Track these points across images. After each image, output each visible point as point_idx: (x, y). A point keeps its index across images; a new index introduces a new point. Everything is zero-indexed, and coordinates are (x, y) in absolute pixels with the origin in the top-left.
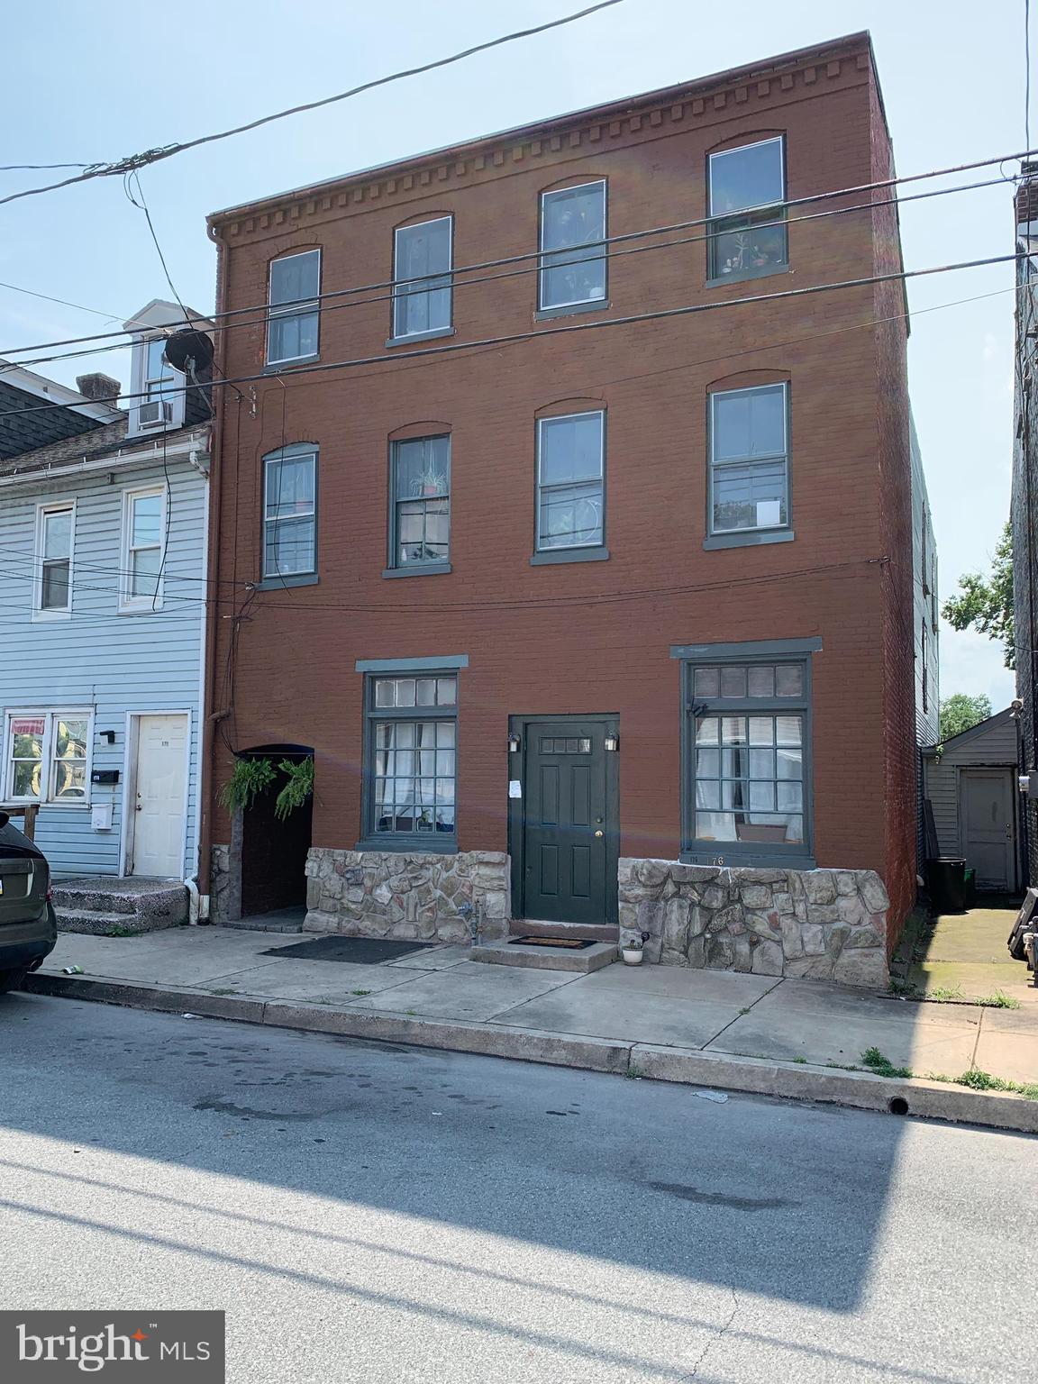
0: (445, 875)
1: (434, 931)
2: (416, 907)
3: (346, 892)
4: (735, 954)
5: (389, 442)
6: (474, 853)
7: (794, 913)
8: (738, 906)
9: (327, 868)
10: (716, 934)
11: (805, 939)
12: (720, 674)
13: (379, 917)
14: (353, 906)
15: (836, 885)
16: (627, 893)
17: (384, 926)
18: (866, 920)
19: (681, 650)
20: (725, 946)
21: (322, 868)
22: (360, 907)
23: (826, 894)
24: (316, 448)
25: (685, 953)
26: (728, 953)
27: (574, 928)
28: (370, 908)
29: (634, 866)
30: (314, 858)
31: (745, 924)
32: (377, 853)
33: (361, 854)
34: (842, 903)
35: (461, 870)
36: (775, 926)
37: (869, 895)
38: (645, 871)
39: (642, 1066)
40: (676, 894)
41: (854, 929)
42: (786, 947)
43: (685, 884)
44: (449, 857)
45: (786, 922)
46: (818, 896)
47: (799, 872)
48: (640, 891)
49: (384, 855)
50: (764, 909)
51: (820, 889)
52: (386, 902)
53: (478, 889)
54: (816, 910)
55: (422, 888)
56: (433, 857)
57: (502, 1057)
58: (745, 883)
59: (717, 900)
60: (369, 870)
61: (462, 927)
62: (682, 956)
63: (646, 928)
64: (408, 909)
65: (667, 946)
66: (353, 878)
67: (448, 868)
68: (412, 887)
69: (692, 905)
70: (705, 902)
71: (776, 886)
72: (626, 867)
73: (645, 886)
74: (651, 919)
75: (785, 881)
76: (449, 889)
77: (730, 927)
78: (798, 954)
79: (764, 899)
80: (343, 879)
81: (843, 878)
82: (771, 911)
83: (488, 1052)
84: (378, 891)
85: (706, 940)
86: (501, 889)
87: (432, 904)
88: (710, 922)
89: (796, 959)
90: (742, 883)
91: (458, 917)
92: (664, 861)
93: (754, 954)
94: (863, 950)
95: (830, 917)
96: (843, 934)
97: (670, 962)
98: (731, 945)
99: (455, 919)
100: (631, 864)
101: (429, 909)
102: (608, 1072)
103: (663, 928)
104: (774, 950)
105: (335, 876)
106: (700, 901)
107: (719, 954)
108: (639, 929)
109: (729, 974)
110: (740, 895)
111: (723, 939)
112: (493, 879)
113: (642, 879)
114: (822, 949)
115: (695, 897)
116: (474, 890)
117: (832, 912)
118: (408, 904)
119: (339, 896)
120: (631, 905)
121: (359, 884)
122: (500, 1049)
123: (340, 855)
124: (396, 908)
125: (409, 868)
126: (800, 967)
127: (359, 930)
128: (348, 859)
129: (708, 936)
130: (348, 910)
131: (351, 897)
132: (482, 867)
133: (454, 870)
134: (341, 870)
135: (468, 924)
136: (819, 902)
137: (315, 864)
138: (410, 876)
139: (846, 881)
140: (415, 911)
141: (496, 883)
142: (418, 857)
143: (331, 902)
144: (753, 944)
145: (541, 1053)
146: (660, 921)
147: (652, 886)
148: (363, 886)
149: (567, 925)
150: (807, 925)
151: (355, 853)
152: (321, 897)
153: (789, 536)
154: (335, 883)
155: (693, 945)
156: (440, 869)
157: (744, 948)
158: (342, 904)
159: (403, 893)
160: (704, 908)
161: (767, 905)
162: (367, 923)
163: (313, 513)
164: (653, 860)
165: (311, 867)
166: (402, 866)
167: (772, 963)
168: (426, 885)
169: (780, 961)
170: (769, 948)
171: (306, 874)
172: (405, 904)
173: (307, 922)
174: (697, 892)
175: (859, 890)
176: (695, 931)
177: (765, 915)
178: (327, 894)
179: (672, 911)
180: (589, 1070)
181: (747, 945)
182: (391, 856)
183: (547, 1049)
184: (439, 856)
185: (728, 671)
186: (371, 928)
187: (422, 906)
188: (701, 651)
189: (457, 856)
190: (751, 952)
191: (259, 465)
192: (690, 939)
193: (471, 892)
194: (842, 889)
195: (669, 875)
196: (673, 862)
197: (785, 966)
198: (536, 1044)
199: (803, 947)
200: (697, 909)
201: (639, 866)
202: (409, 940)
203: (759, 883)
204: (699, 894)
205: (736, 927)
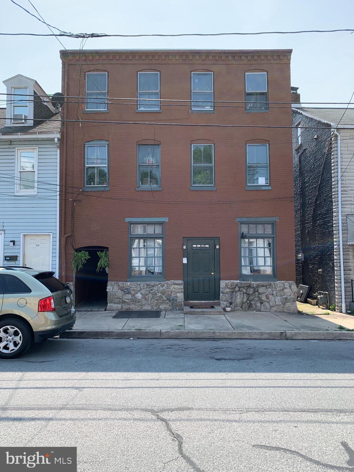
0: (162, 288)
1: (158, 307)
2: (151, 299)
3: (124, 296)
4: (256, 306)
5: (137, 144)
6: (172, 281)
7: (273, 294)
8: (257, 293)
9: (116, 288)
10: (250, 301)
11: (276, 301)
12: (248, 226)
13: (137, 304)
14: (127, 301)
15: (284, 285)
16: (224, 291)
17: (139, 306)
18: (292, 295)
19: (239, 219)
20: (253, 304)
21: (114, 288)
22: (129, 301)
23: (282, 288)
24: (107, 143)
25: (242, 307)
26: (254, 306)
27: (206, 303)
28: (134, 301)
29: (226, 283)
30: (111, 285)
31: (259, 297)
32: (136, 282)
33: (129, 283)
34: (286, 290)
35: (167, 287)
36: (267, 297)
37: (293, 288)
38: (229, 284)
39: (290, 336)
40: (239, 291)
41: (289, 297)
42: (271, 303)
43: (241, 287)
44: (163, 283)
45: (270, 297)
46: (280, 289)
47: (274, 282)
48: (228, 290)
49: (139, 283)
50: (264, 293)
51: (280, 287)
52: (140, 298)
53: (174, 292)
54: (279, 293)
55: (154, 293)
56: (157, 283)
57: (248, 339)
58: (259, 286)
59: (251, 291)
60: (133, 288)
61: (168, 305)
62: (241, 308)
63: (230, 301)
64: (148, 300)
65: (236, 306)
66: (127, 291)
67: (163, 286)
68: (150, 293)
69: (244, 293)
70: (247, 292)
71: (268, 287)
72: (223, 284)
73: (229, 288)
74: (231, 298)
75: (270, 285)
76: (163, 293)
77: (254, 299)
78: (274, 305)
79: (264, 290)
80: (123, 292)
81: (286, 283)
82: (266, 294)
83: (243, 338)
84: (137, 295)
85: (248, 303)
86: (182, 292)
87: (157, 298)
88: (249, 298)
89: (273, 306)
90: (258, 286)
91: (167, 302)
92: (235, 281)
93: (262, 306)
94: (291, 303)
95: (283, 294)
96: (286, 298)
97: (237, 310)
98: (255, 304)
99: (165, 303)
100: (225, 283)
101: (156, 300)
102: (280, 339)
103: (235, 301)
104: (267, 304)
105: (120, 291)
106: (246, 292)
107: (252, 307)
108: (228, 301)
109: (255, 312)
110: (258, 290)
111: (253, 303)
112: (179, 289)
113: (229, 286)
114: (280, 303)
115: (245, 291)
116: (172, 293)
117: (283, 293)
118: (148, 299)
119: (121, 297)
120: (225, 295)
121: (129, 293)
122: (247, 337)
123: (122, 284)
124: (143, 300)
125: (148, 287)
126: (275, 309)
127: (129, 308)
128: (124, 285)
129: (248, 302)
130: (125, 302)
131: (126, 298)
132: (175, 285)
133: (165, 286)
134: (122, 289)
135: (170, 304)
136: (280, 290)
137: (111, 287)
138: (149, 289)
139: (287, 284)
140: (151, 301)
141: (180, 290)
142: (152, 283)
143: (118, 300)
144: (261, 303)
145: (259, 336)
146: (234, 299)
147: (231, 289)
148: (130, 294)
149: (203, 302)
150: (276, 297)
151: (127, 283)
152: (114, 298)
153: (270, 188)
154: (120, 293)
155: (244, 305)
156: (160, 287)
157: (259, 305)
158: (123, 300)
159: (146, 295)
160: (247, 294)
161: (265, 292)
162: (133, 306)
163: (107, 165)
164: (232, 281)
165: (109, 288)
166: (146, 286)
167: (266, 308)
168: (155, 292)
169: (269, 307)
170: (266, 304)
171: (107, 291)
172: (147, 299)
173: (108, 307)
174: (245, 289)
175: (290, 286)
176: (244, 301)
177: (264, 295)
178: (117, 297)
179: (238, 296)
180: (275, 339)
181: (260, 304)
182: (141, 283)
183: (261, 335)
184: (159, 283)
185: (250, 225)
186: (134, 307)
187: (153, 299)
188: (245, 219)
189: (166, 282)
190: (261, 305)
191: (83, 146)
192: (243, 303)
193: (171, 294)
194: (286, 286)
195: (237, 285)
196: (238, 281)
197: (270, 309)
198: (257, 334)
199: (275, 303)
200: (245, 294)
201: (227, 283)
202: (149, 310)
203: (263, 286)
204: (246, 290)
205: (256, 299)
